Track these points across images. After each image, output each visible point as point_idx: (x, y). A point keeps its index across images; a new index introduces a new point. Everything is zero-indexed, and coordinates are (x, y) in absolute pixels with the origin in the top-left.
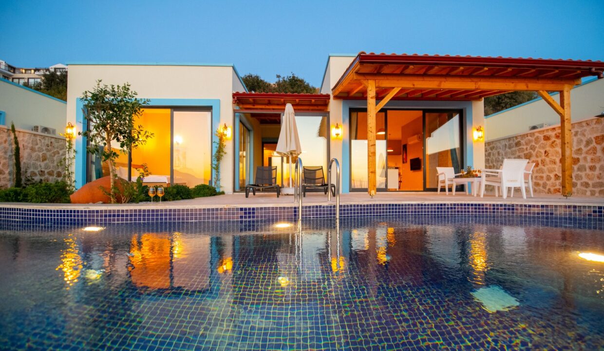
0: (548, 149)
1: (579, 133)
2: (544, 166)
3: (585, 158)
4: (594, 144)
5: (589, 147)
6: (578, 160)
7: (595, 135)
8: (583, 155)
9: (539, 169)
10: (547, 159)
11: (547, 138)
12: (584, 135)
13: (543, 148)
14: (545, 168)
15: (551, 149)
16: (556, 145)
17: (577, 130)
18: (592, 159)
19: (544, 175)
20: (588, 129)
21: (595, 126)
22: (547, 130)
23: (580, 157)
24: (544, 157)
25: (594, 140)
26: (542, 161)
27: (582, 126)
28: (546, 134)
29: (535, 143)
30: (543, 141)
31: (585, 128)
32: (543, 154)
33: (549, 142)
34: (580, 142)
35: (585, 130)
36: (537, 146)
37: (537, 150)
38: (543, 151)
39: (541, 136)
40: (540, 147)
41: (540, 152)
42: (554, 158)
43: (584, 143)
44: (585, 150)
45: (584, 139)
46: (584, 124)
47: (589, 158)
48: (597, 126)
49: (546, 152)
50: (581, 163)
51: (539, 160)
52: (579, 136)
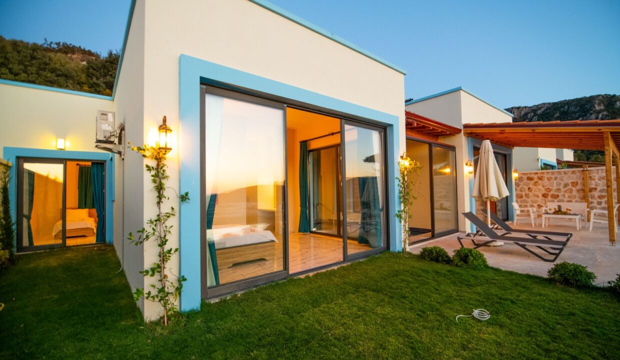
0: (531, 186)
1: (558, 178)
2: (528, 198)
3: (564, 196)
4: (570, 187)
5: (567, 188)
6: (558, 196)
7: (571, 181)
8: (562, 193)
9: (524, 200)
10: (531, 194)
11: (530, 179)
12: (562, 180)
13: (527, 185)
14: (529, 200)
15: (534, 187)
16: (539, 184)
17: (556, 176)
18: (569, 196)
19: (528, 204)
20: (566, 176)
21: (571, 175)
22: (530, 174)
23: (559, 194)
24: (527, 192)
25: (570, 185)
26: (526, 194)
27: (561, 174)
28: (528, 175)
29: (519, 181)
30: (526, 181)
31: (563, 175)
32: (527, 190)
33: (532, 182)
34: (559, 184)
35: (563, 177)
36: (521, 183)
37: (520, 186)
38: (526, 188)
39: (525, 177)
40: (524, 184)
41: (524, 188)
42: (537, 193)
43: (563, 185)
44: (563, 190)
45: (563, 183)
46: (562, 173)
47: (567, 195)
48: (573, 175)
49: (529, 188)
50: (560, 198)
51: (523, 194)
52: (558, 180)
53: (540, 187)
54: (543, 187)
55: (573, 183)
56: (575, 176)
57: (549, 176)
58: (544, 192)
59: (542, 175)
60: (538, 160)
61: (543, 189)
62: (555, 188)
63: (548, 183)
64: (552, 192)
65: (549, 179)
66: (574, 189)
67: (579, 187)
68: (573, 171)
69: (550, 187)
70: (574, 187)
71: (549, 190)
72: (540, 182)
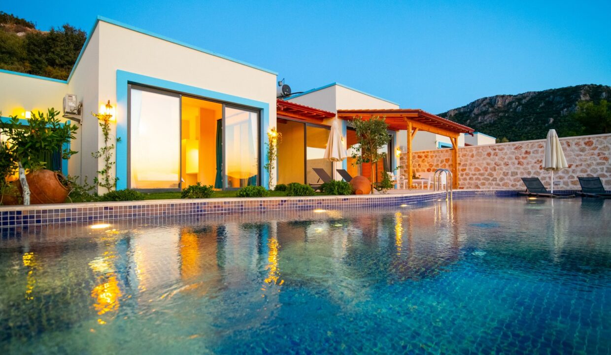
53: (426, 163)
54: (428, 163)
55: (446, 159)
56: (447, 154)
57: (432, 154)
58: (428, 167)
59: (427, 154)
60: (436, 142)
61: (428, 165)
62: (435, 164)
63: (431, 160)
64: (433, 168)
65: (432, 157)
66: (447, 164)
67: (450, 163)
68: (447, 150)
69: (432, 164)
70: (447, 163)
71: (431, 165)
72: (426, 159)
